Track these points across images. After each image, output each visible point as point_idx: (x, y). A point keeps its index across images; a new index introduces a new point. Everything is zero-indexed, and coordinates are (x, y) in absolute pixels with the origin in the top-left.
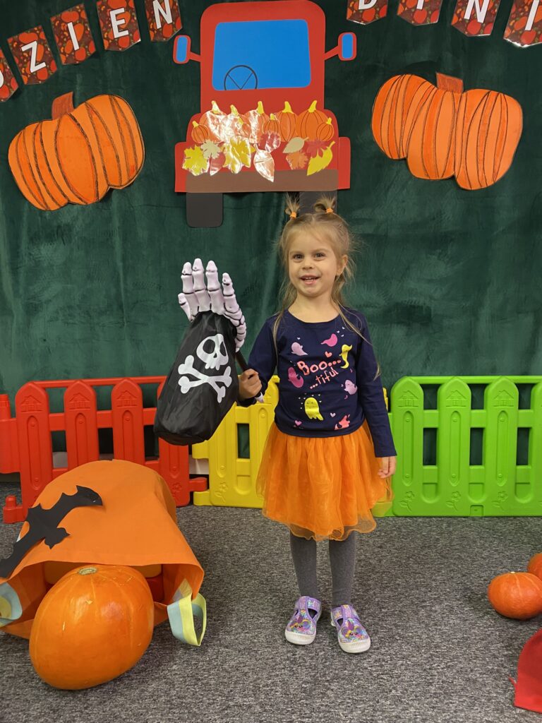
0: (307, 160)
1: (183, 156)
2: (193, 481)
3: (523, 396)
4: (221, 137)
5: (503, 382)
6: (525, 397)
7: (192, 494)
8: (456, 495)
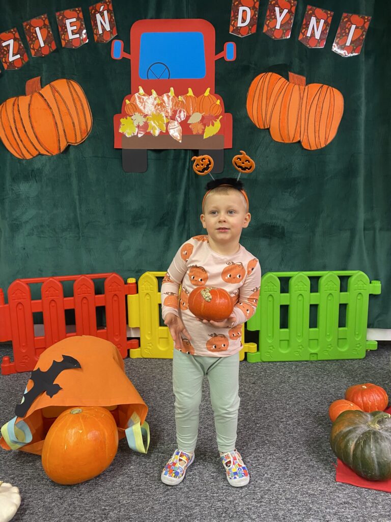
0: (203, 128)
1: (119, 123)
2: (130, 342)
3: (342, 283)
4: (146, 111)
5: (331, 275)
6: (344, 284)
7: (129, 351)
8: (301, 347)
